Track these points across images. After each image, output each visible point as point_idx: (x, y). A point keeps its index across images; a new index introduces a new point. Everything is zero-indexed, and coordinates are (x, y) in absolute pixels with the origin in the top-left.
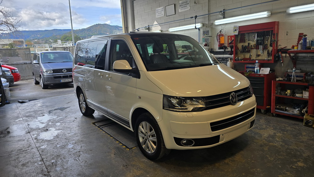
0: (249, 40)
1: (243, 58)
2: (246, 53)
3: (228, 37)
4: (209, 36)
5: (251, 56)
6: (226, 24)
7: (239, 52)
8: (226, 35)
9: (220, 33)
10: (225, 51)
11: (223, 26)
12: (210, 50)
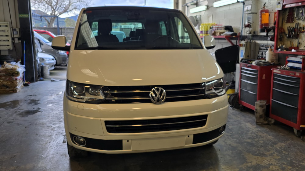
0: (298, 19)
1: (290, 46)
2: (294, 40)
3: (275, 13)
4: (252, 13)
5: (300, 43)
7: (286, 38)
8: (272, 11)
9: (264, 8)
10: (267, 34)
12: (252, 33)
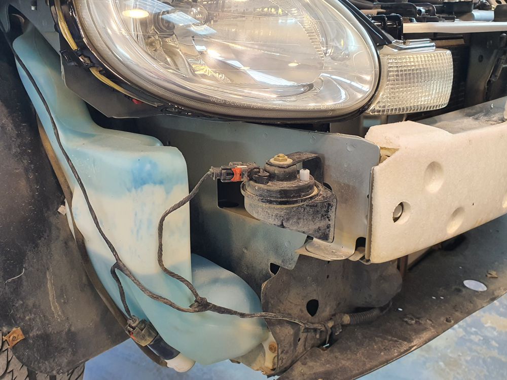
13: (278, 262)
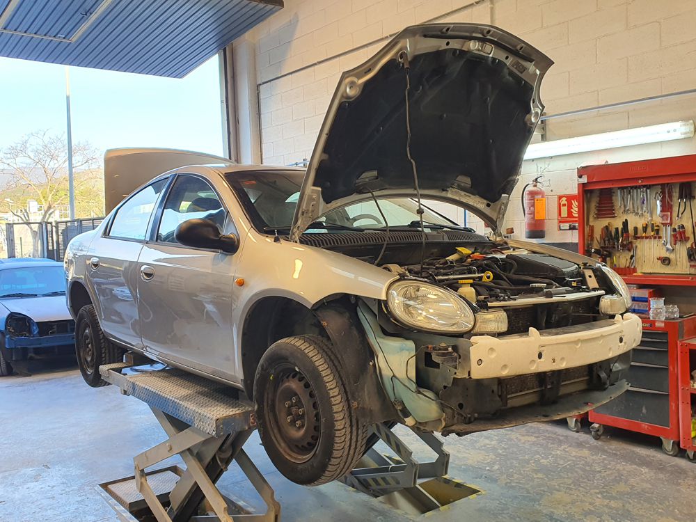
0: (625, 212)
2: (620, 253)
3: (560, 198)
6: (551, 157)
8: (551, 193)
9: (535, 186)
11: (542, 165)
13: (446, 385)
